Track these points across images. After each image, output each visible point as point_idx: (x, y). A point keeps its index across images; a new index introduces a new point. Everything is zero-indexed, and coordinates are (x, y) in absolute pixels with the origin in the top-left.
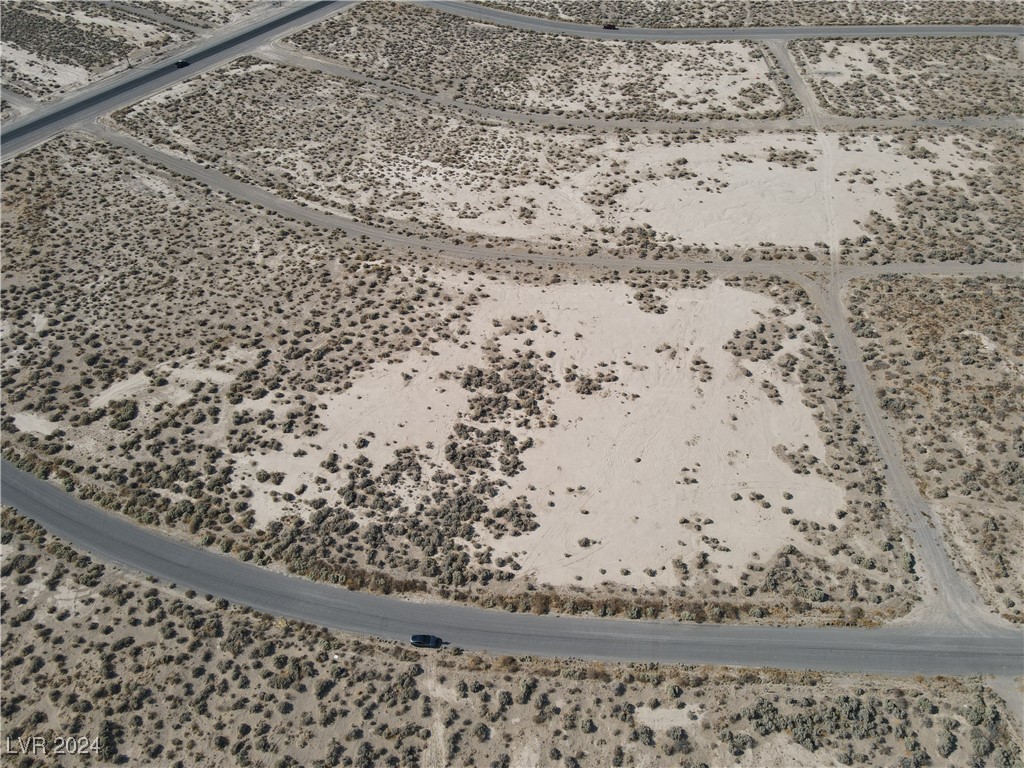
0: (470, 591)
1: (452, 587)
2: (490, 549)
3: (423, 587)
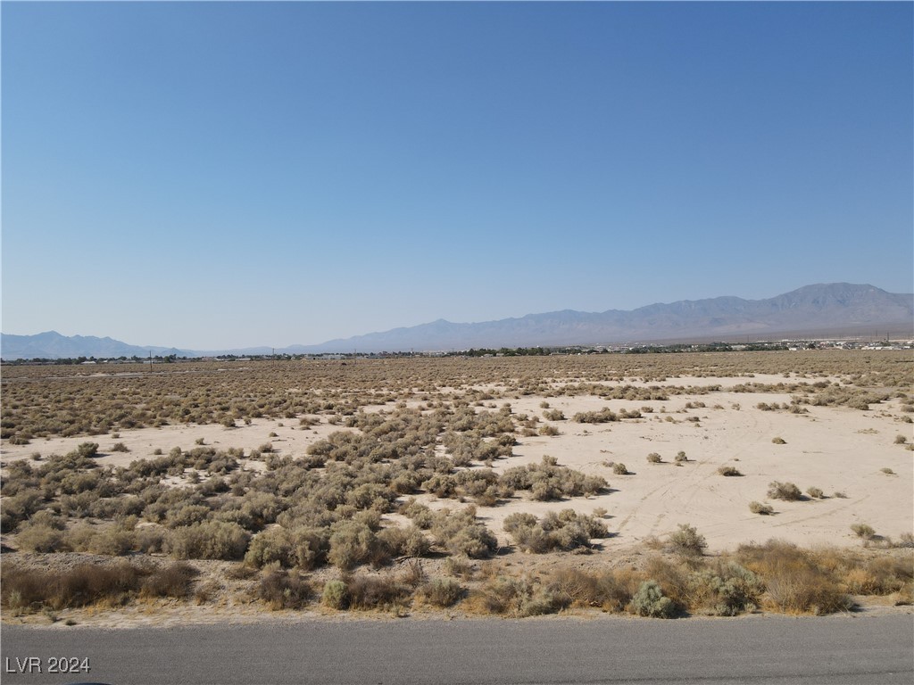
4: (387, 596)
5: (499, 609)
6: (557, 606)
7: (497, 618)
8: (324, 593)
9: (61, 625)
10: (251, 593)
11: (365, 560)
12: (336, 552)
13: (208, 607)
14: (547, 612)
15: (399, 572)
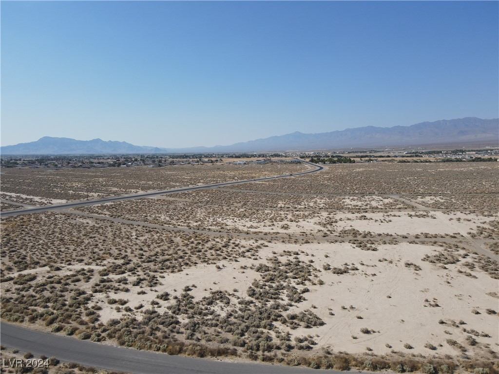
0: (276, 355)
1: (260, 353)
2: (288, 334)
3: (234, 353)
4: (270, 359)
5: (288, 364)
6: (299, 364)
7: (288, 366)
8: (260, 357)
9: (219, 360)
10: (247, 356)
11: (266, 350)
12: (261, 348)
13: (241, 359)
14: (297, 365)
15: (272, 354)
